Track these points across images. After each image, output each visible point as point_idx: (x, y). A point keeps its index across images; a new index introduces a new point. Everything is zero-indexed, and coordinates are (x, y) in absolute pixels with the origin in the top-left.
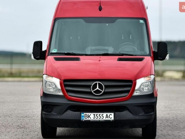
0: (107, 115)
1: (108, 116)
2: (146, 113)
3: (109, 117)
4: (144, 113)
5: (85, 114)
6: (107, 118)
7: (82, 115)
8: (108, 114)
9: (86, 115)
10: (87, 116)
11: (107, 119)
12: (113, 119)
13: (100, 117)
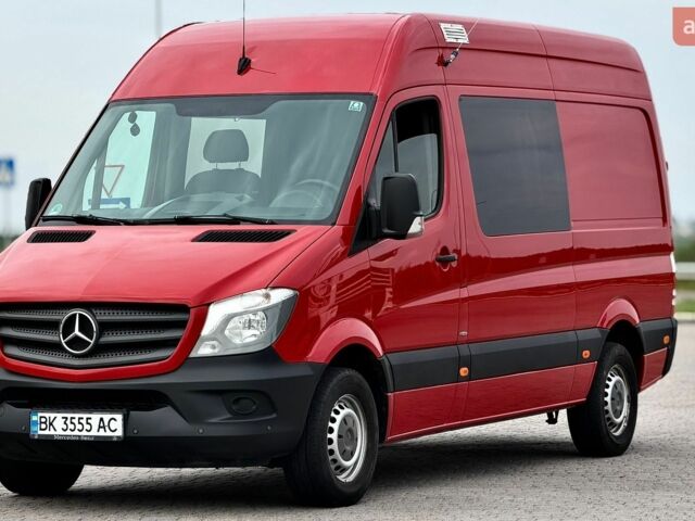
0: (102, 419)
1: (106, 424)
2: (236, 415)
3: (107, 428)
4: (229, 416)
5: (40, 414)
6: (102, 430)
7: (34, 418)
8: (107, 417)
9: (43, 420)
10: (45, 423)
11: (102, 433)
12: (120, 433)
13: (80, 427)
